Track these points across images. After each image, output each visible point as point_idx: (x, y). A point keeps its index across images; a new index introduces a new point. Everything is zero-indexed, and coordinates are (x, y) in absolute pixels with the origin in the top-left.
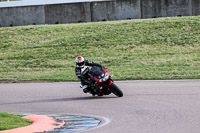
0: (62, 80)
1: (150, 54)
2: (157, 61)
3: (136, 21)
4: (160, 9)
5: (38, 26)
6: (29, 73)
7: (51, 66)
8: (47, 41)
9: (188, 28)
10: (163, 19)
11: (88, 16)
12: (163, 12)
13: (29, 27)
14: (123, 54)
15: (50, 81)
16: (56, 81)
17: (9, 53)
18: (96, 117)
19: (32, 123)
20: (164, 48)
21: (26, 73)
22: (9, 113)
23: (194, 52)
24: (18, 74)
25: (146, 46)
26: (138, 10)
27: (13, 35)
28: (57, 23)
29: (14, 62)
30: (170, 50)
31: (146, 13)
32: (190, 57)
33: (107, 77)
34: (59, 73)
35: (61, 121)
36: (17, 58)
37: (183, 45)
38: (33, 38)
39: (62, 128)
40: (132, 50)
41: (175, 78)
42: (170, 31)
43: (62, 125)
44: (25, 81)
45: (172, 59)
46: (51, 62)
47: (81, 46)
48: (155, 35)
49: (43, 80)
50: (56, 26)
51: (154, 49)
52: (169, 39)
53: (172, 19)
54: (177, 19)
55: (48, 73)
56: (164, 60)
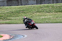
0: (12, 24)
1: (39, 16)
2: (41, 18)
3: (35, 5)
4: (42, 2)
5: (4, 7)
6: (2, 21)
7: (8, 19)
8: (7, 11)
9: (51, 7)
10: (43, 5)
11: (20, 4)
12: (43, 2)
13: (2, 7)
14: (31, 15)
15: (8, 24)
16: (10, 24)
18: (22, 35)
20: (43, 13)
23: (53, 15)
25: (38, 13)
26: (35, 2)
28: (10, 6)
30: (45, 14)
31: (38, 3)
32: (51, 16)
33: (33, 23)
34: (11, 21)
35: (11, 36)
37: (49, 13)
38: (3, 10)
39: (12, 38)
40: (34, 14)
41: (47, 23)
42: (45, 8)
43: (12, 37)
45: (46, 17)
46: (8, 18)
47: (18, 13)
48: (40, 10)
50: (10, 7)
51: (40, 14)
52: (45, 11)
53: (46, 5)
54: (47, 5)
55: (7, 21)
56: (43, 17)
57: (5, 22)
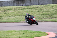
6: (47, 19)
7: (54, 17)
8: (53, 9)
13: (47, 5)
15: (54, 22)
17: (41, 13)
19: (48, 34)
21: (46, 19)
22: (41, 31)
24: (44, 20)
27: (42, 7)
28: (56, 4)
29: (43, 16)
36: (44, 15)
38: (48, 8)
44: (46, 22)
46: (54, 16)
49: (52, 21)
55: (53, 19)
57: (50, 20)
